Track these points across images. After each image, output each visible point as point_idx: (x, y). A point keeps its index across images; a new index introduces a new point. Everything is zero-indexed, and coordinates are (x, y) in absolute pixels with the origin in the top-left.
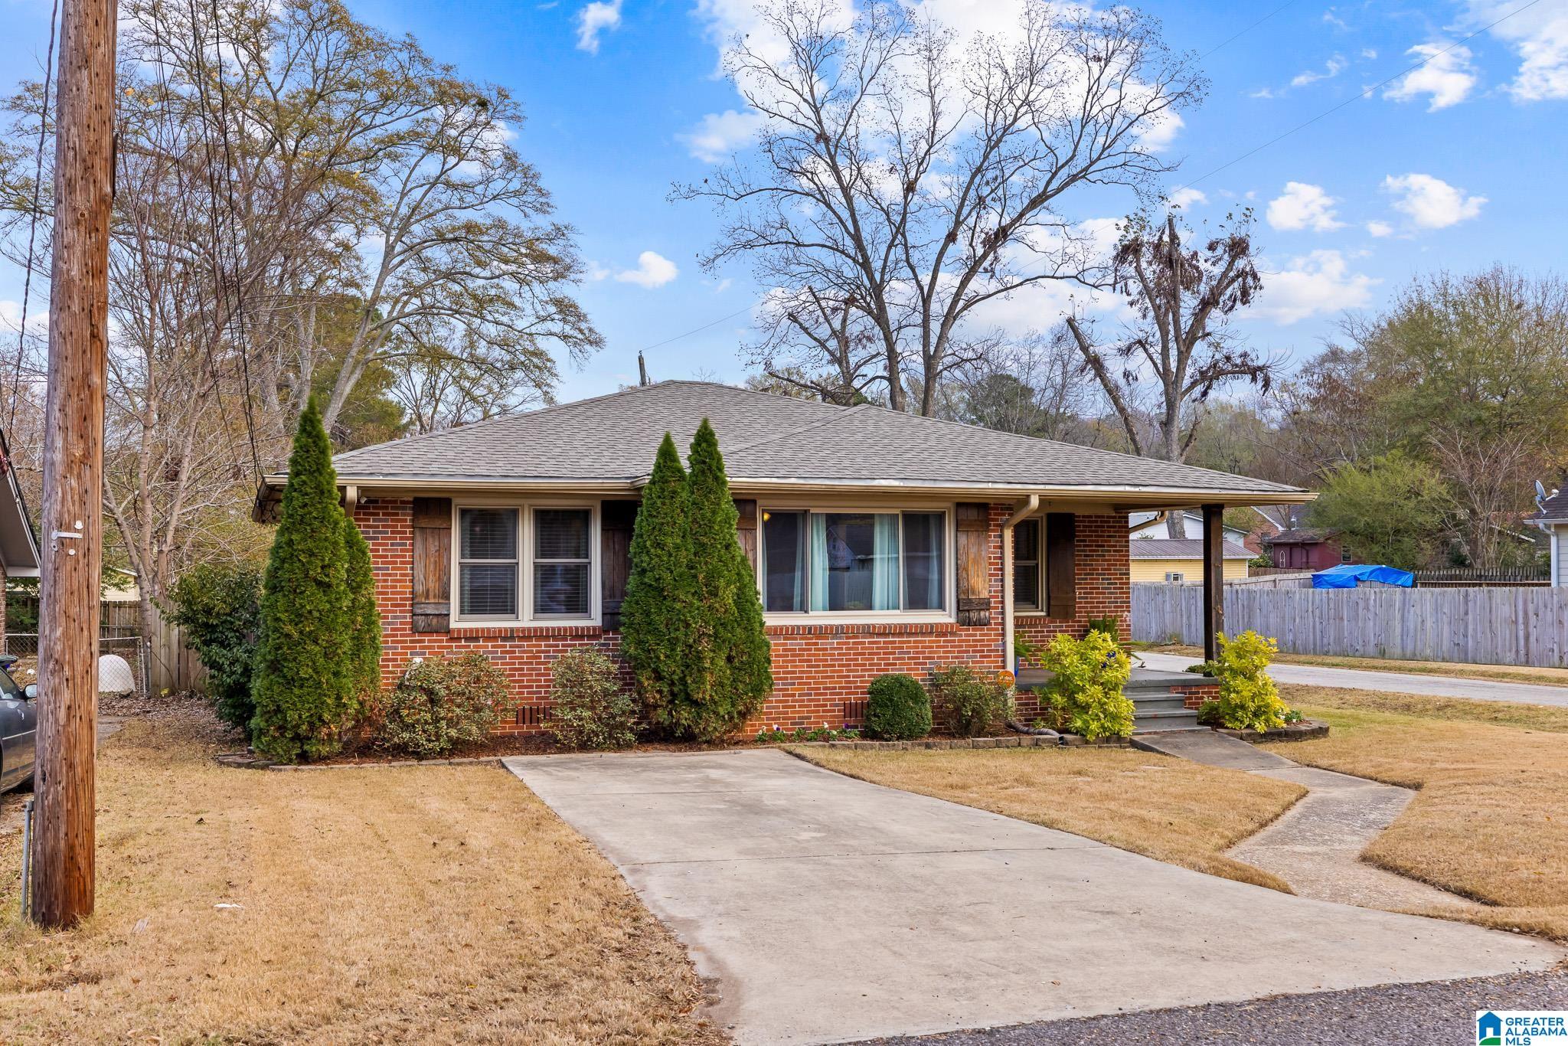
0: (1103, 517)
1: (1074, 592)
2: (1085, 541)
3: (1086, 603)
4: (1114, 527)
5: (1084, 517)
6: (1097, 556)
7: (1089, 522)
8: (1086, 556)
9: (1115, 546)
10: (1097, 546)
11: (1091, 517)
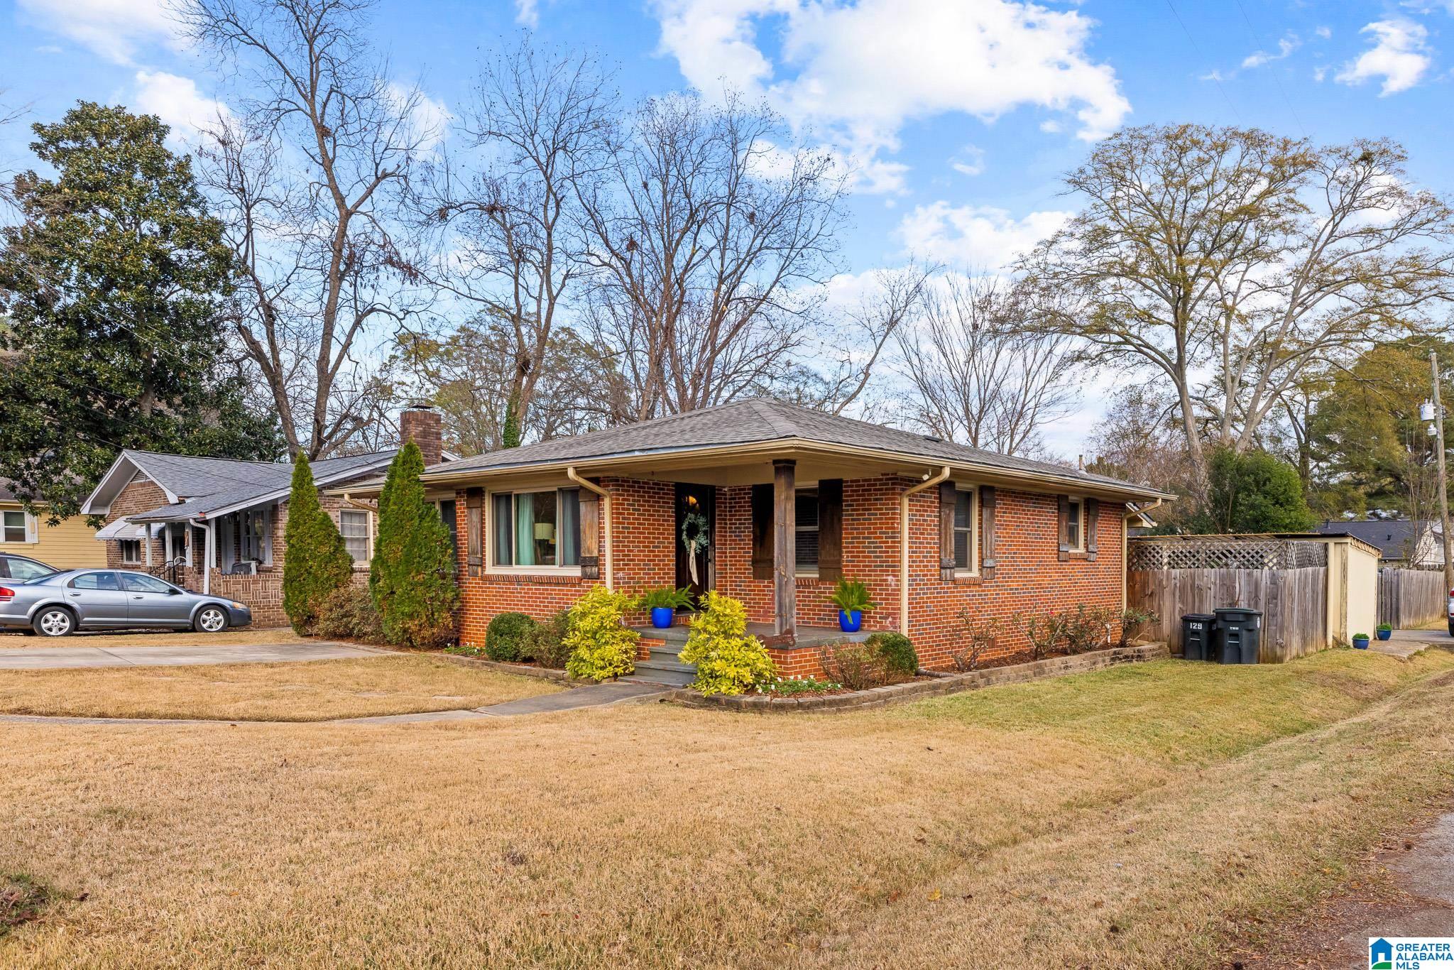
0: (870, 480)
1: (842, 557)
2: (852, 505)
3: (853, 566)
4: (881, 490)
5: (852, 481)
6: (864, 519)
7: (857, 486)
8: (853, 520)
9: (881, 509)
10: (863, 510)
11: (859, 481)
